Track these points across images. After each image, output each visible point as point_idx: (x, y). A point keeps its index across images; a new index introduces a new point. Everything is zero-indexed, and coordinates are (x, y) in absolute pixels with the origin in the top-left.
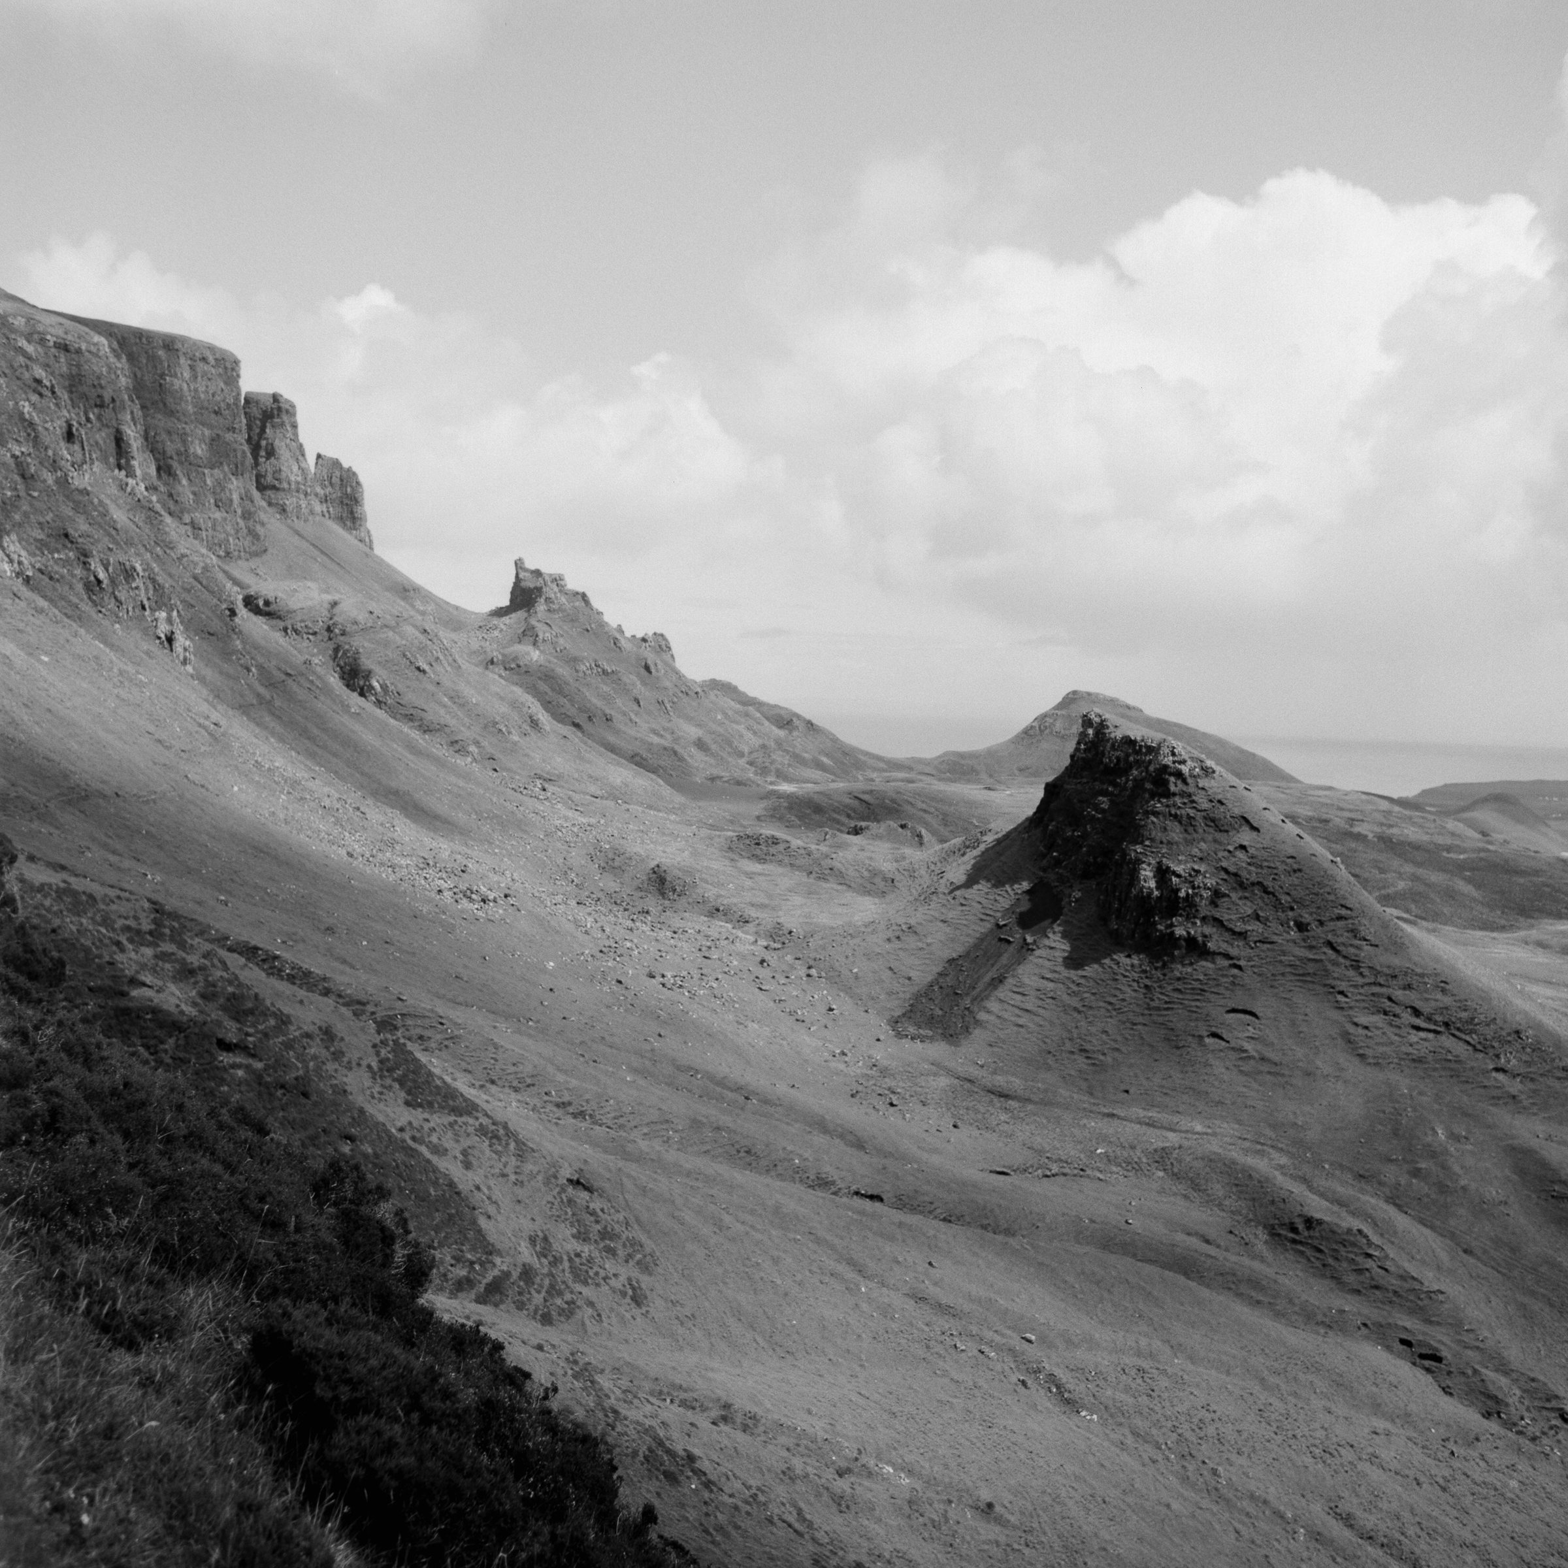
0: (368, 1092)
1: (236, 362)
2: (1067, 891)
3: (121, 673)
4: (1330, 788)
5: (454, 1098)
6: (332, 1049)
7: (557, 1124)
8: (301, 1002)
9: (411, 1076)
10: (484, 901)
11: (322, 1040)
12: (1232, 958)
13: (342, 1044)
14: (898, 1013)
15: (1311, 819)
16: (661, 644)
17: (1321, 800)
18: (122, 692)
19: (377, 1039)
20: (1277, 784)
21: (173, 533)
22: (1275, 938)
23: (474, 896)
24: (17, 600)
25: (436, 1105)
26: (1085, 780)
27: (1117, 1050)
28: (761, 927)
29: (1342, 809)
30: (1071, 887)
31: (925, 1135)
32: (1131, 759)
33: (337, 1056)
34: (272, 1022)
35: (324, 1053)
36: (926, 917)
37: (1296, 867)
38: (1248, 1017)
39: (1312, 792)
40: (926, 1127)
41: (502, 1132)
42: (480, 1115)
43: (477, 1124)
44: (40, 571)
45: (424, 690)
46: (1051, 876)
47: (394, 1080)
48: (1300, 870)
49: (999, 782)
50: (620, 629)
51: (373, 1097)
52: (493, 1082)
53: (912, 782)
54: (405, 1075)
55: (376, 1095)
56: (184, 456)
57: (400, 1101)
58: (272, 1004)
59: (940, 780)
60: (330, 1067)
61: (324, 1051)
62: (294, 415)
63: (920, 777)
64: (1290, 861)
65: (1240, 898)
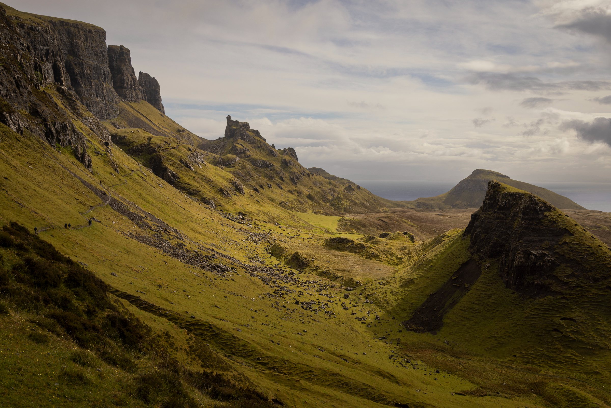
0: (186, 361)
1: (104, 33)
2: (483, 263)
3: (63, 173)
4: (600, 212)
5: (222, 363)
6: (170, 342)
7: (263, 373)
8: (155, 321)
9: (203, 353)
10: (223, 271)
11: (165, 338)
12: (563, 294)
13: (173, 340)
14: (407, 319)
15: (591, 227)
16: (291, 152)
17: (596, 217)
18: (64, 181)
19: (188, 337)
20: (574, 210)
21: (81, 109)
22: (583, 285)
23: (219, 269)
24: (18, 142)
25: (214, 366)
26: (490, 213)
27: (510, 336)
28: (343, 280)
29: (607, 222)
30: (485, 261)
31: (424, 376)
32: (511, 203)
33: (172, 345)
34: (145, 331)
35: (166, 344)
36: (418, 276)
37: (591, 252)
38: (571, 321)
39: (591, 214)
40: (424, 372)
41: (243, 378)
42: (233, 370)
43: (232, 375)
44: (27, 128)
45: (190, 175)
46: (475, 257)
47: (196, 356)
48: (593, 253)
49: (444, 211)
50: (273, 146)
51: (188, 364)
52: (234, 354)
53: (405, 212)
54: (201, 353)
55: (190, 363)
56: (83, 75)
57: (199, 365)
58: (143, 322)
59: (417, 211)
60: (169, 350)
61: (166, 343)
62: (129, 55)
63: (409, 210)
64: (589, 249)
65: (566, 267)
